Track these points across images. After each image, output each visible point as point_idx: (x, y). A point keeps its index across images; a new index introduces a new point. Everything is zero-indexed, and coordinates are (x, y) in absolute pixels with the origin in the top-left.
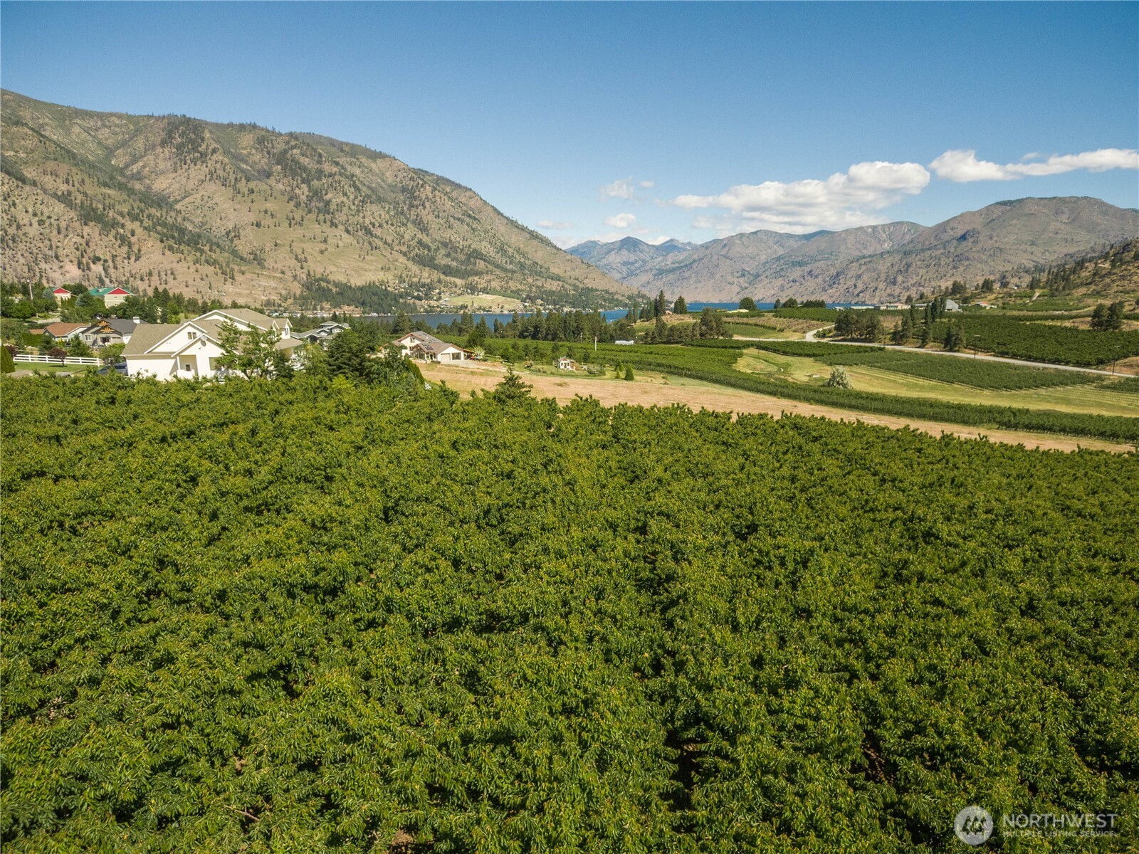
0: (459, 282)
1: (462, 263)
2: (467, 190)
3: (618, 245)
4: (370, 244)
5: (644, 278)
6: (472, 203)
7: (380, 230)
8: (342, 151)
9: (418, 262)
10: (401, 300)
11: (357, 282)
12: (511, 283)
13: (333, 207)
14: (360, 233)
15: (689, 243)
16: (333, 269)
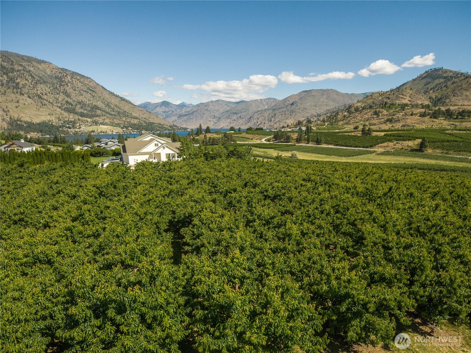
0: (89, 120)
1: (89, 111)
2: (88, 78)
3: (160, 104)
4: (41, 103)
5: (174, 118)
6: (91, 84)
7: (46, 96)
8: (23, 59)
9: (67, 111)
10: (60, 129)
11: (36, 121)
12: (115, 120)
13: (21, 86)
14: (35, 98)
15: (191, 104)
16: (23, 115)
